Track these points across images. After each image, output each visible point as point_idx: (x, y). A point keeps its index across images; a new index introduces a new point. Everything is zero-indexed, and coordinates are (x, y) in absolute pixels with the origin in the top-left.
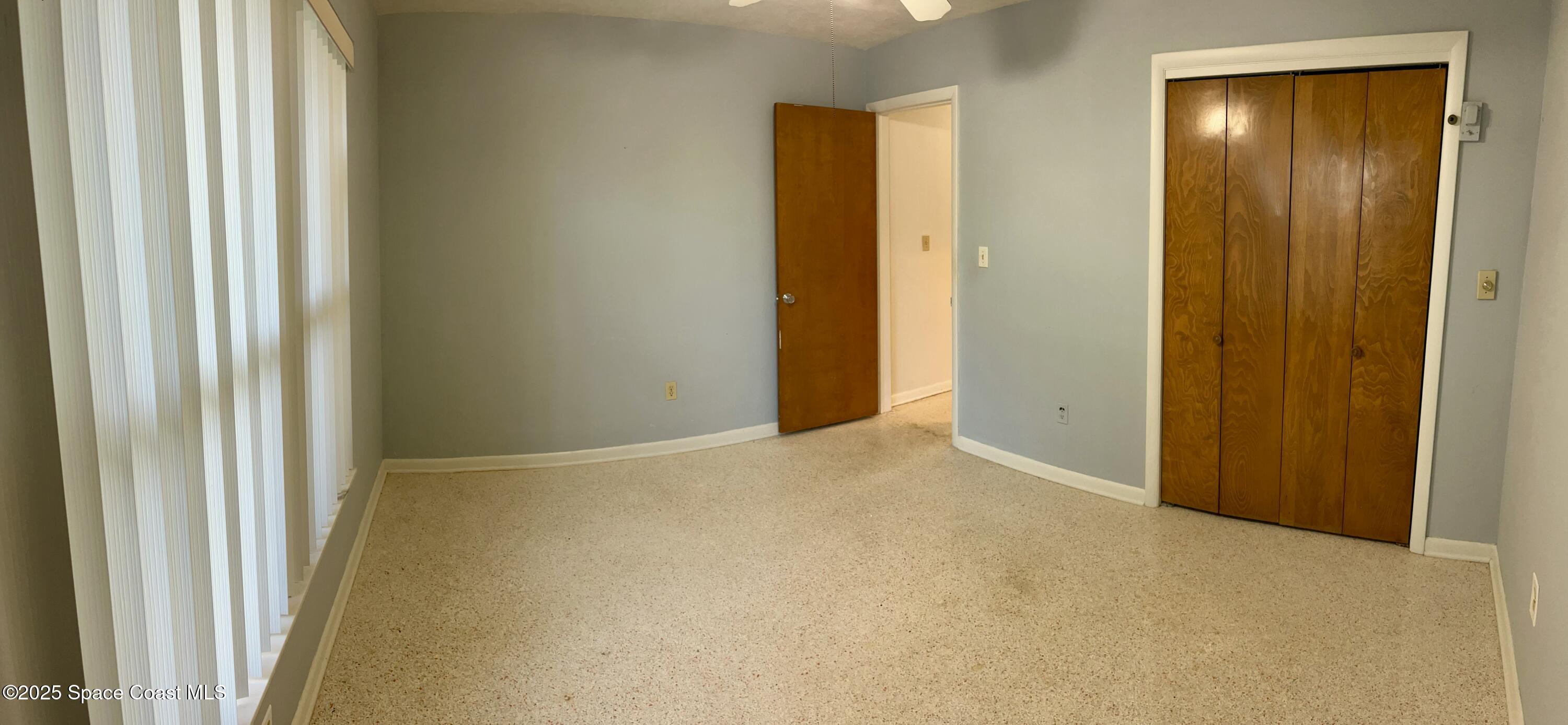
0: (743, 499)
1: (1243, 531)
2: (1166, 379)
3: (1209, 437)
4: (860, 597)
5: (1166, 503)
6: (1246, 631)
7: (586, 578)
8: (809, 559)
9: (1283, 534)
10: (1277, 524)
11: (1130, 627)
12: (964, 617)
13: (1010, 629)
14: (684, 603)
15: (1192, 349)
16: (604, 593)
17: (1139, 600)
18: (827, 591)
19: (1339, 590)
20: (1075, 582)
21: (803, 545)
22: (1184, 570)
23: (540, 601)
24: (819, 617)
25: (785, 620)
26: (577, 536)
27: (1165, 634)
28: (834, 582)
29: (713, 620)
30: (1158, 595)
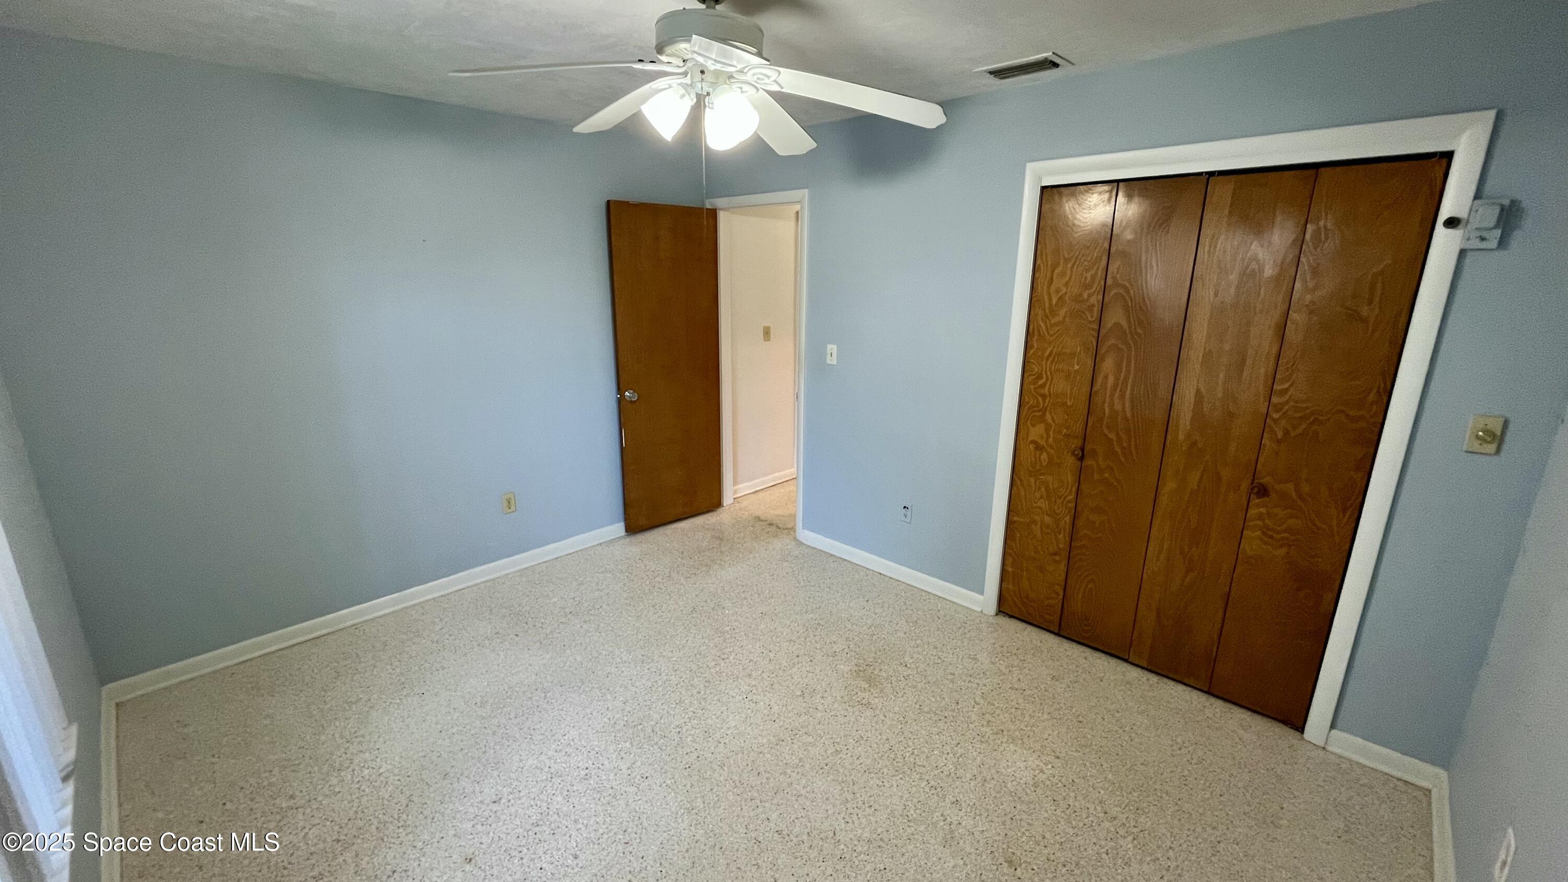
0: (601, 607)
1: (1085, 658)
2: (1015, 488)
3: (1055, 554)
4: (726, 692)
5: (1003, 612)
6: (1088, 764)
7: (455, 730)
8: (675, 659)
9: (1134, 673)
10: (1126, 661)
11: (971, 731)
12: (820, 707)
13: (862, 720)
14: (563, 726)
15: (1047, 460)
16: (478, 740)
17: (979, 707)
18: (696, 688)
19: (1200, 753)
20: (918, 680)
21: (667, 646)
22: (1023, 685)
23: (409, 774)
24: (692, 713)
25: (662, 721)
26: (431, 687)
27: (1004, 745)
28: (701, 679)
29: (595, 736)
30: (996, 705)
